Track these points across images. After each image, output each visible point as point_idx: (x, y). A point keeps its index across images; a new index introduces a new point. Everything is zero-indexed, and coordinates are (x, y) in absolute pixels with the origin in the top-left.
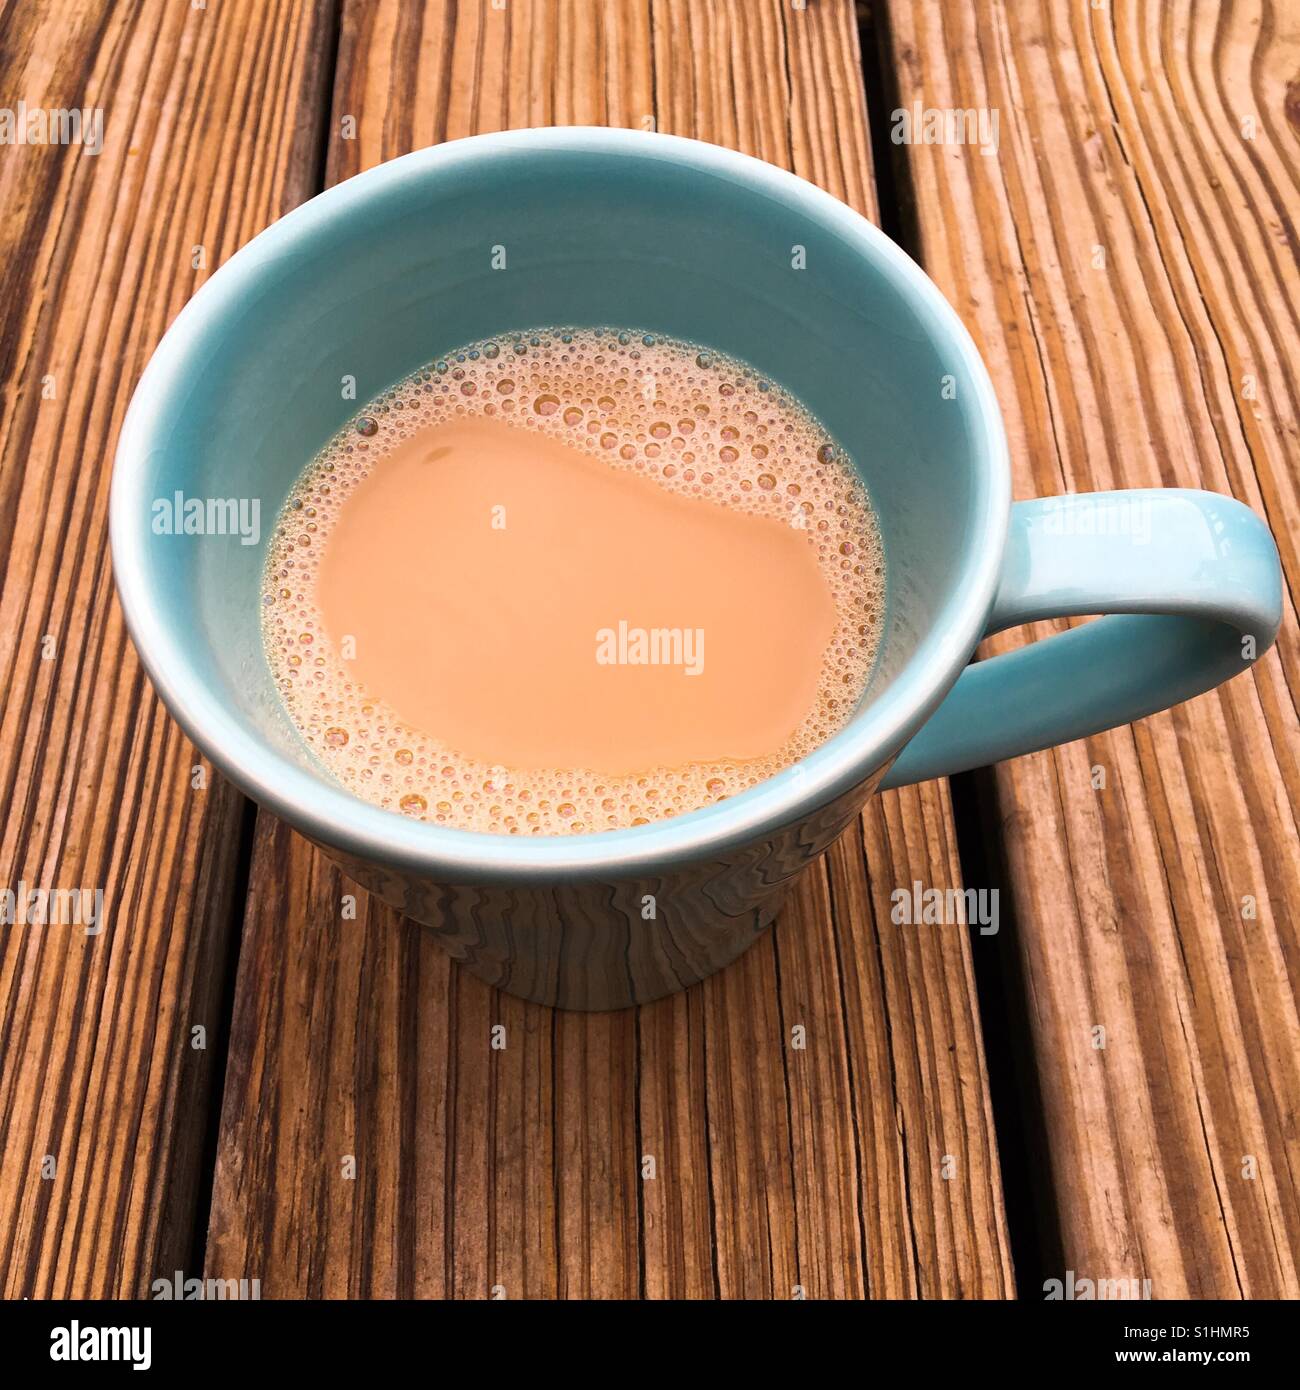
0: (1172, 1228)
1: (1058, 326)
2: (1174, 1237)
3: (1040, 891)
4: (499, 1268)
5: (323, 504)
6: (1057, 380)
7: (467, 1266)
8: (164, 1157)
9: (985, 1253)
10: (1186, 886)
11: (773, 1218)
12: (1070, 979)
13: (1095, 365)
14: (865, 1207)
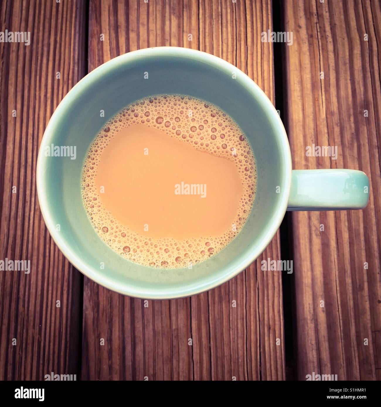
0: (325, 313)
1: (326, 35)
2: (325, 315)
3: (300, 224)
4: (155, 319)
5: (96, 155)
6: (323, 56)
7: (147, 319)
8: (71, 291)
9: (277, 318)
10: (341, 223)
11: (224, 309)
12: (306, 249)
13: (336, 51)
14: (247, 307)
